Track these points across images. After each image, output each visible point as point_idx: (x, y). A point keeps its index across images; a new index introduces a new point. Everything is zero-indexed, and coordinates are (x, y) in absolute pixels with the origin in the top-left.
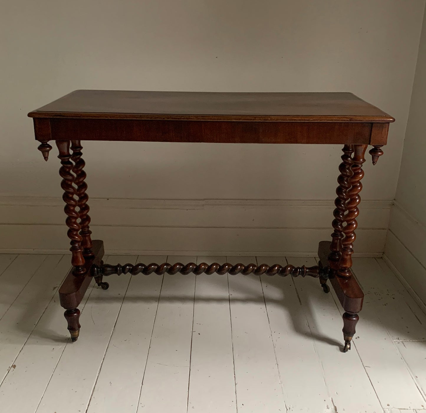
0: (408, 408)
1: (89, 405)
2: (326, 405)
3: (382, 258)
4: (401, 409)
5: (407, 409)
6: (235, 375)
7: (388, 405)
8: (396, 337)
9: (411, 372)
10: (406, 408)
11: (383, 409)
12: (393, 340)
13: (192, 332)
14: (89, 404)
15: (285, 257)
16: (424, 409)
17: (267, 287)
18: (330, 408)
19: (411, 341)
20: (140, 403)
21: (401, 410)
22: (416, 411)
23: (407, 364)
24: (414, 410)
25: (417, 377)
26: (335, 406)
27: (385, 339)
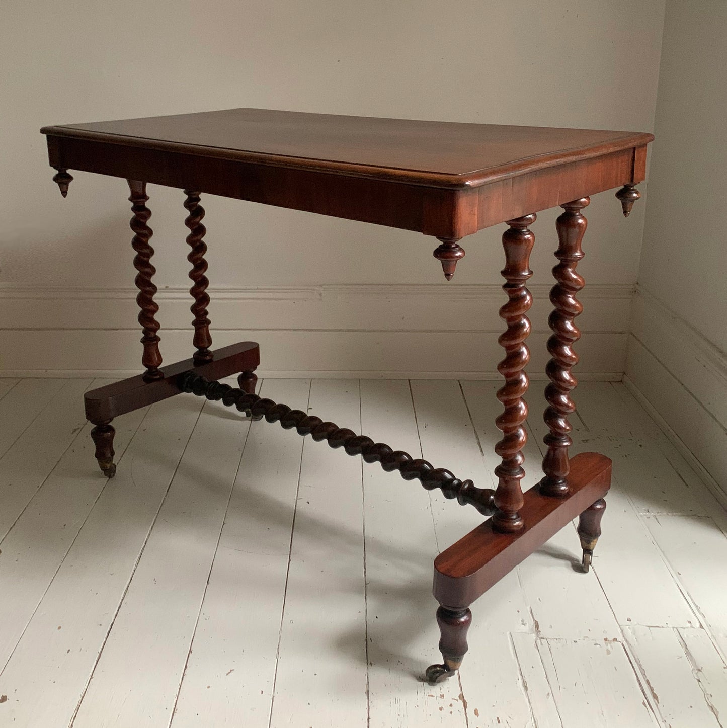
0: (665, 626)
1: (116, 616)
2: (521, 620)
3: (621, 381)
4: (651, 626)
5: (663, 627)
6: (365, 568)
7: (629, 620)
8: (644, 508)
9: (669, 566)
10: (660, 625)
11: (619, 626)
12: (639, 512)
13: (297, 499)
14: (117, 613)
15: (459, 381)
16: (692, 627)
17: (425, 427)
18: (527, 624)
19: (670, 514)
20: (202, 614)
21: (651, 629)
22: (677, 630)
23: (663, 552)
24: (675, 629)
25: (680, 574)
26: (535, 621)
27: (625, 511)
